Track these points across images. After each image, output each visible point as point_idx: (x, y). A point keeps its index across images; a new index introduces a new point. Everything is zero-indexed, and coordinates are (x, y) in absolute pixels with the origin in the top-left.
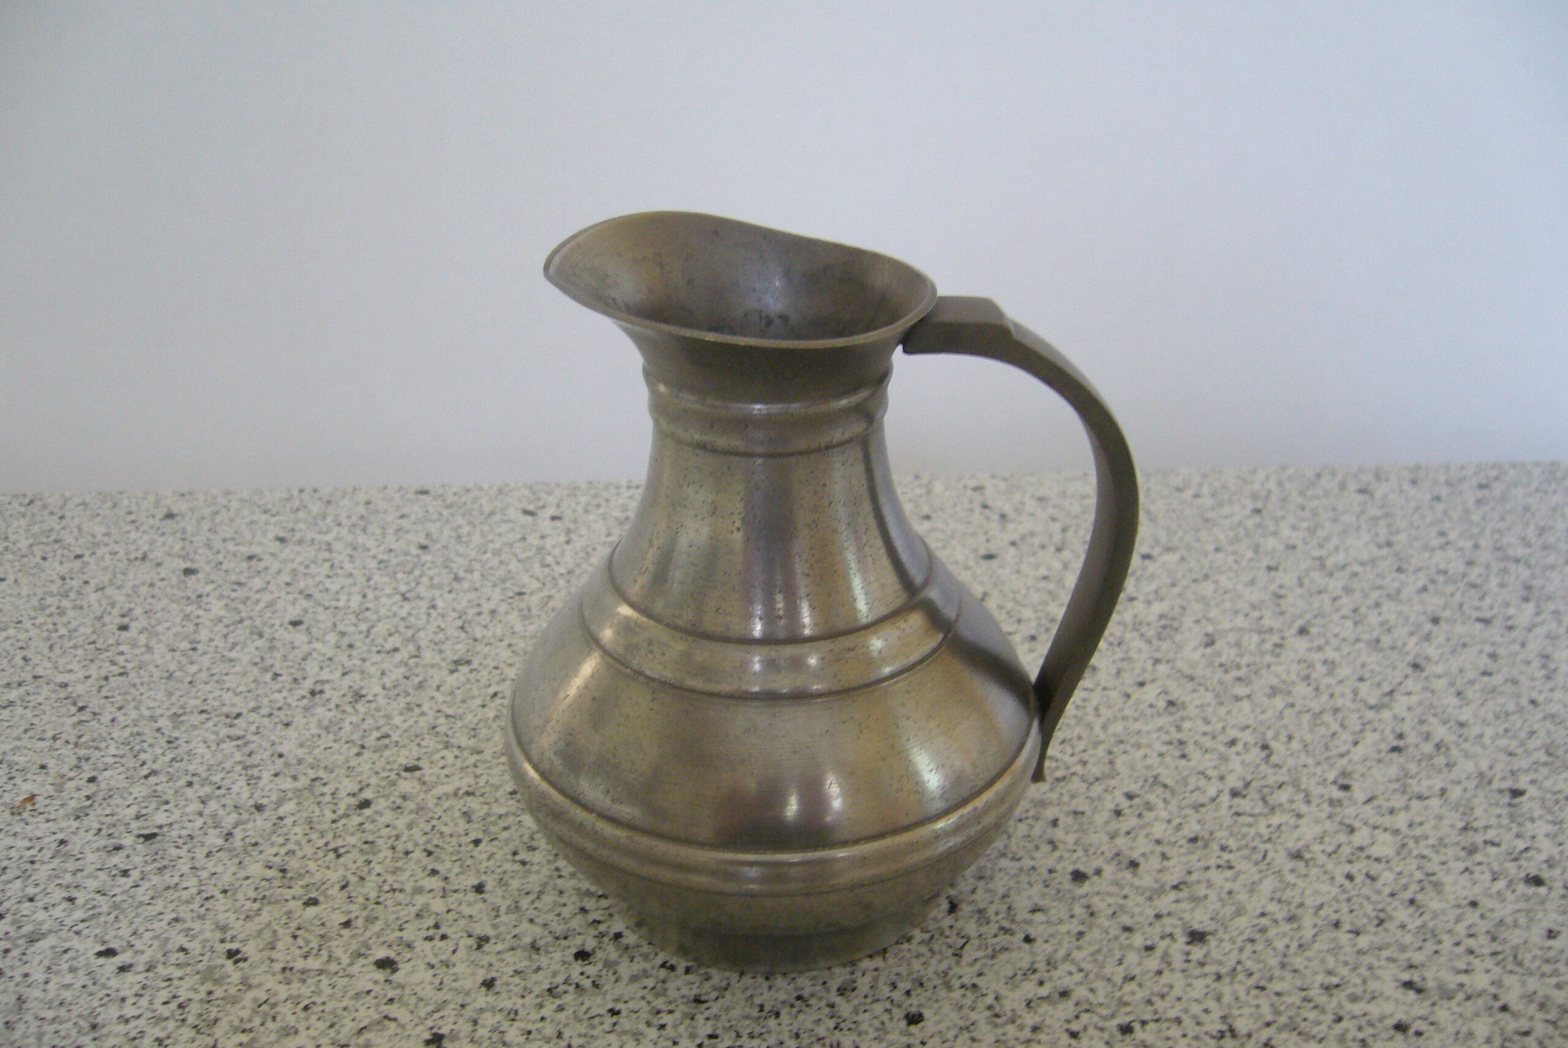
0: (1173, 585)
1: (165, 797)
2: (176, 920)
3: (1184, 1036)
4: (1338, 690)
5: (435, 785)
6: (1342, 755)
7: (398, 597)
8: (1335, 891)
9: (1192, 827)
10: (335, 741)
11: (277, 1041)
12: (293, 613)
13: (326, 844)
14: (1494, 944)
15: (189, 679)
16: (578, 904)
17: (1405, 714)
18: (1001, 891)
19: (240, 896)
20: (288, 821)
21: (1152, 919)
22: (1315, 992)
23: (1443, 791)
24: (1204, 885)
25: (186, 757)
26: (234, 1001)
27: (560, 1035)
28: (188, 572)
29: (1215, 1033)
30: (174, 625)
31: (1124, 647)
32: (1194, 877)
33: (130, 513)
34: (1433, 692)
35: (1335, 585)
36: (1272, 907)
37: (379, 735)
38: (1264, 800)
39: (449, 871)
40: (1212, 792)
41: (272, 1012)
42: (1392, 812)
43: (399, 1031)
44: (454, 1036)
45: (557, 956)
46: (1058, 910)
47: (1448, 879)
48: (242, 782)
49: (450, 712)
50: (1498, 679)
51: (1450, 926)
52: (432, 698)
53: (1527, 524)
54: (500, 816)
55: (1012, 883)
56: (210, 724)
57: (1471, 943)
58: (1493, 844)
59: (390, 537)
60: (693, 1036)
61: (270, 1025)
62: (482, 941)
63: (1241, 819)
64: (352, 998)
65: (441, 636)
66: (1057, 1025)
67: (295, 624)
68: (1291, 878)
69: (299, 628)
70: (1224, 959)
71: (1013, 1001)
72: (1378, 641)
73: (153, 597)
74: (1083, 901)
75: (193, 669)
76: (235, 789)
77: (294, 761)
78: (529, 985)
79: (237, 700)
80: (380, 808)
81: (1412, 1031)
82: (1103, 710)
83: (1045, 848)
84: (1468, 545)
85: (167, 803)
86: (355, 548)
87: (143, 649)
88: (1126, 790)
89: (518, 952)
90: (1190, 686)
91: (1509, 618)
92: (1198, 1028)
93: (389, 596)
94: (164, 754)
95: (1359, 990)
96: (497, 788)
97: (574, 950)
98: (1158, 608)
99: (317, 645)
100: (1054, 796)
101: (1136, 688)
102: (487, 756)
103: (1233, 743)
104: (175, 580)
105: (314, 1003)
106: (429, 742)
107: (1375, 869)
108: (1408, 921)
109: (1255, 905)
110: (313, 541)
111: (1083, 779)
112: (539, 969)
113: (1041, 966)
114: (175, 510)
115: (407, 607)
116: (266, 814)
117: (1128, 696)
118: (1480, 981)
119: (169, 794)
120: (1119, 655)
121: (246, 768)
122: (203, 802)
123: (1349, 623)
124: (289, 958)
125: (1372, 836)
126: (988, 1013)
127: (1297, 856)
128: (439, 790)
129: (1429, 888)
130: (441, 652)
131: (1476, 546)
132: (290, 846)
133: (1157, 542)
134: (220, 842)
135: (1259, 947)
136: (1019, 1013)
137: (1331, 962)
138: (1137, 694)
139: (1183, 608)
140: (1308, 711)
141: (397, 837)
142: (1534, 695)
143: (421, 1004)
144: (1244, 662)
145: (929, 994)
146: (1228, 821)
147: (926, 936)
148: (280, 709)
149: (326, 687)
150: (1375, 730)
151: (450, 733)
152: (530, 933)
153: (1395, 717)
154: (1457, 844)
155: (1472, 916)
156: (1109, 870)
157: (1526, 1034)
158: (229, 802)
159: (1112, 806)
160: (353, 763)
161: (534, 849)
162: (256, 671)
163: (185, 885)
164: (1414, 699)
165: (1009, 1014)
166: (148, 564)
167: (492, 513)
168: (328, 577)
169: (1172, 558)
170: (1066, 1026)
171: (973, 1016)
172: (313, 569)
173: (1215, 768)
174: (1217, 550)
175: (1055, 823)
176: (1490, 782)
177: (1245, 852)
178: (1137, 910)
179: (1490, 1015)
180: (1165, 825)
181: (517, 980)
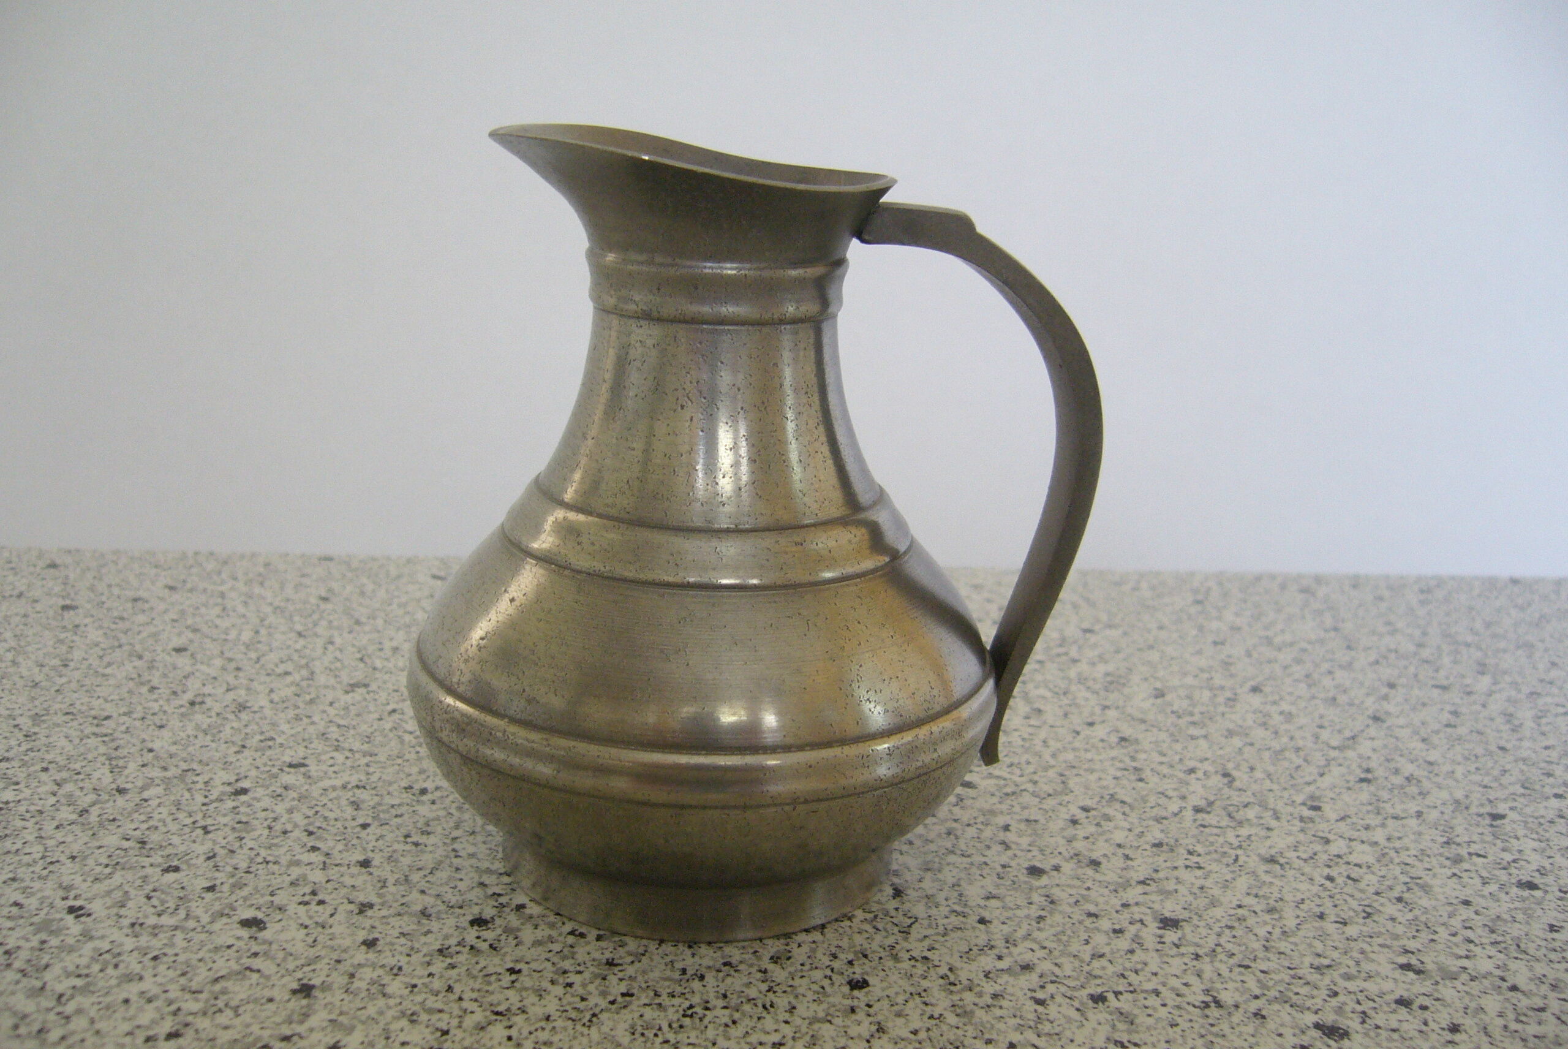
0: (1117, 652)
1: (15, 779)
2: (14, 879)
3: (1164, 1005)
4: (1298, 734)
5: (321, 779)
6: (1309, 784)
7: (293, 635)
8: (1315, 889)
9: (1156, 833)
10: (213, 741)
11: (118, 985)
12: (177, 642)
13: (194, 823)
14: (1494, 936)
15: (56, 688)
16: (476, 879)
17: (1370, 753)
18: (950, 881)
19: (91, 862)
20: (154, 803)
21: (1119, 908)
22: (1305, 971)
23: (1419, 814)
24: (1174, 881)
25: (44, 748)
26: (71, 950)
27: (450, 989)
28: (65, 608)
29: (1197, 1004)
30: (45, 646)
31: (1070, 696)
32: (1161, 875)
33: (10, 562)
34: (1397, 738)
35: (1286, 657)
36: (1250, 901)
37: (262, 738)
38: (1230, 816)
39: (333, 848)
40: (1174, 807)
41: (115, 961)
42: (1367, 828)
43: (262, 980)
44: (326, 987)
45: (451, 922)
46: (1015, 898)
47: (1435, 882)
48: (106, 770)
49: (342, 722)
50: (1462, 731)
51: (1445, 919)
52: (324, 712)
53: (1473, 619)
54: (393, 806)
55: (963, 875)
56: (75, 723)
57: (1469, 934)
58: (1479, 855)
59: (289, 591)
60: (604, 994)
61: (110, 971)
62: (364, 908)
63: (1207, 830)
64: (210, 951)
65: (338, 665)
66: (1020, 994)
67: (178, 650)
68: (1267, 878)
69: (184, 653)
70: (1201, 942)
71: (967, 972)
72: (1334, 699)
73: (26, 625)
74: (1043, 891)
75: (64, 680)
76: (96, 775)
77: (165, 756)
78: (416, 945)
79: (108, 706)
80: (257, 795)
81: (1415, 1006)
82: (1051, 743)
83: (997, 848)
84: (1417, 633)
85: (17, 783)
86: (250, 597)
87: (9, 664)
88: (1081, 804)
89: (405, 918)
90: (1143, 727)
91: (1467, 686)
92: (1179, 999)
93: (284, 633)
94: (19, 745)
95: (1353, 971)
96: (390, 784)
97: (470, 918)
98: (1101, 668)
99: (199, 666)
100: (1004, 807)
101: (1086, 727)
102: (382, 758)
103: (1192, 771)
104: (51, 613)
105: (165, 954)
106: (318, 745)
107: (1355, 873)
108: (1396, 914)
109: (1230, 898)
110: (205, 590)
111: (1034, 794)
112: (429, 932)
113: (1000, 943)
114: (58, 561)
115: (302, 642)
116: (128, 797)
117: (1078, 733)
118: (1484, 965)
119: (21, 776)
120: (1066, 701)
121: (110, 759)
122: (58, 785)
123: (1303, 685)
124: (140, 915)
125: (1349, 847)
126: (941, 981)
127: (1272, 860)
128: (327, 783)
129: (1416, 888)
130: (336, 676)
131: (1425, 634)
132: (151, 823)
133: (1098, 621)
134: (74, 817)
135: (1238, 933)
136: (976, 982)
137: (1319, 947)
138: (1087, 732)
139: (1130, 670)
140: (1269, 749)
141: (275, 819)
142: (1502, 743)
143: (291, 958)
144: (1196, 710)
145: (873, 964)
146: (1195, 832)
147: (870, 916)
148: (154, 714)
149: (208, 700)
150: (1340, 765)
151: (341, 739)
152: (417, 901)
153: (1360, 756)
154: (1441, 855)
155: (1465, 913)
156: (1068, 868)
157: (1542, 1010)
158: (87, 785)
159: (1068, 817)
160: (230, 759)
161: (429, 834)
162: (131, 684)
163: (27, 850)
164: (1378, 743)
165: (965, 982)
166: (23, 601)
167: (399, 577)
168: (218, 616)
169: (1114, 633)
170: (1030, 994)
171: (925, 984)
172: (203, 610)
173: (1175, 789)
174: (1161, 628)
175: (1006, 828)
176: (1467, 808)
177: (1215, 856)
178: (1101, 900)
179: (1499, 994)
180: (1126, 833)
181: (403, 940)
